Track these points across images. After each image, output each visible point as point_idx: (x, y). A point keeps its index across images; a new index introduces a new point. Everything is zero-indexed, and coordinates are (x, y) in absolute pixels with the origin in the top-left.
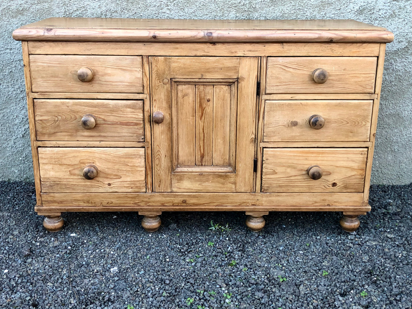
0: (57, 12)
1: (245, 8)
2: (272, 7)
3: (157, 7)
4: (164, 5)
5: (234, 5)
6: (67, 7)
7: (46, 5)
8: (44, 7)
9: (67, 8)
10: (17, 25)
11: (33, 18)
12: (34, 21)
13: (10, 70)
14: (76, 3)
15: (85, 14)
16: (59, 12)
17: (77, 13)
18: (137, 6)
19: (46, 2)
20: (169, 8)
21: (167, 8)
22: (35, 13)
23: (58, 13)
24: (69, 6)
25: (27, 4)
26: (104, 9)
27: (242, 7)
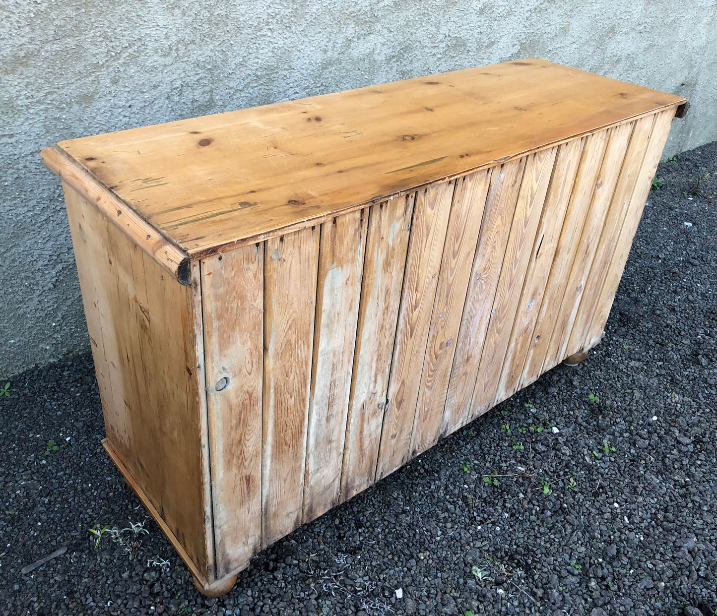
0: (94, 52)
1: (366, 17)
2: (396, 14)
3: (253, 27)
4: (263, 23)
5: (353, 15)
6: (111, 41)
7: (71, 42)
8: (67, 45)
9: (111, 44)
10: (18, 88)
11: (49, 70)
12: (50, 74)
13: (15, 176)
14: (127, 33)
15: (143, 51)
16: (98, 54)
17: (129, 51)
18: (225, 28)
19: (69, 37)
20: (271, 27)
21: (268, 27)
22: (51, 60)
23: (94, 55)
24: (113, 39)
25: (33, 43)
26: (174, 39)
27: (363, 17)
